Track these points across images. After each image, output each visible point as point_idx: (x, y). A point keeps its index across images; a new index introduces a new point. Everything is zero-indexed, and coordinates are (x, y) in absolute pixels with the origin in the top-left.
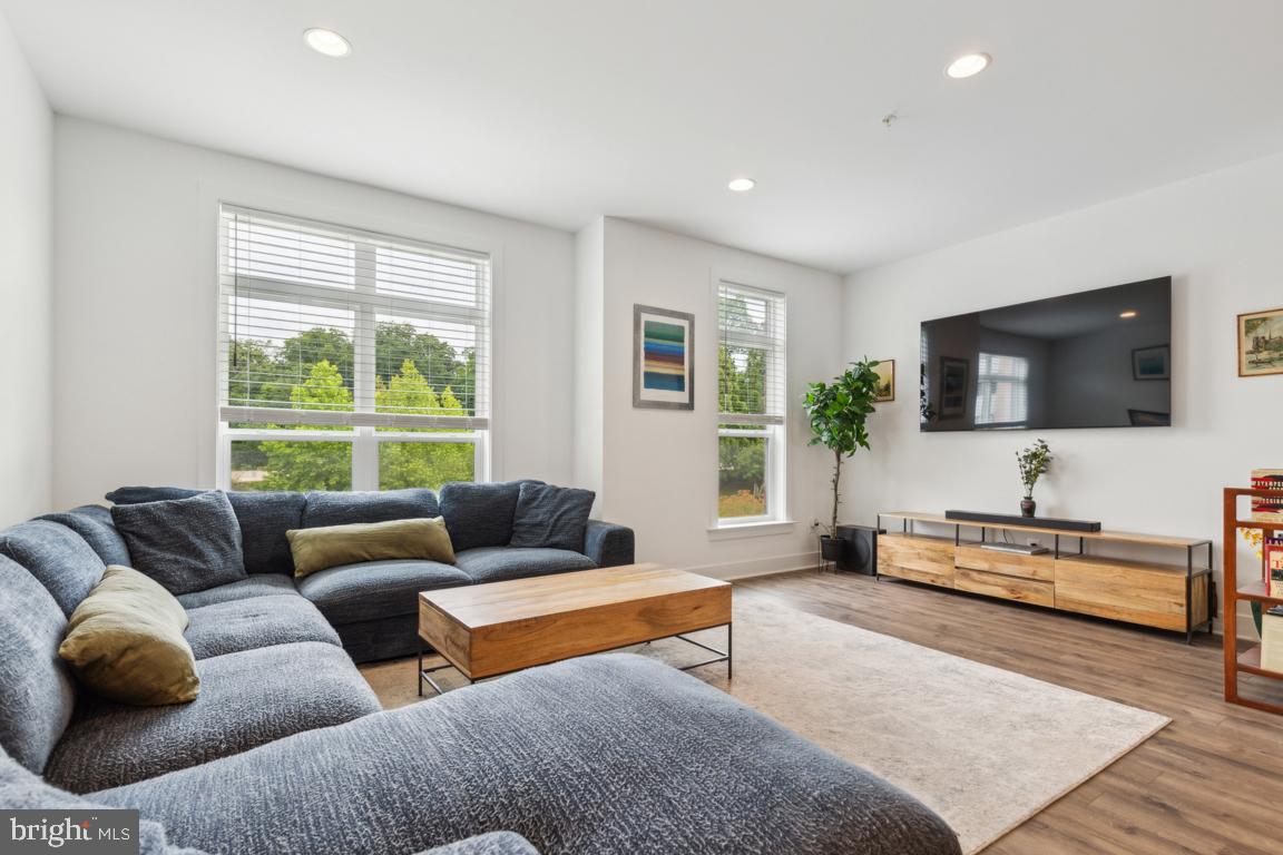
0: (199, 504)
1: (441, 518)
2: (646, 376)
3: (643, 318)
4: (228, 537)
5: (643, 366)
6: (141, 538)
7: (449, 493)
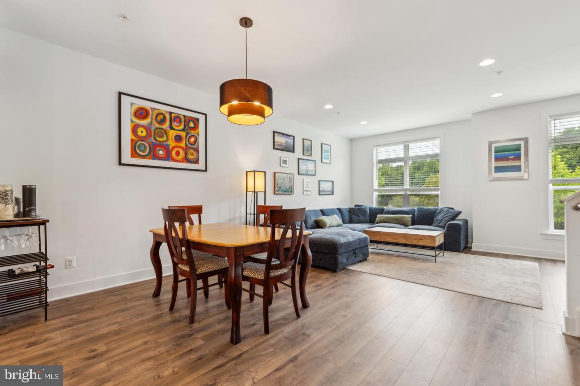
0: (363, 208)
1: (411, 215)
2: (496, 168)
3: (494, 146)
4: (365, 215)
5: (494, 164)
6: (352, 213)
7: (418, 209)
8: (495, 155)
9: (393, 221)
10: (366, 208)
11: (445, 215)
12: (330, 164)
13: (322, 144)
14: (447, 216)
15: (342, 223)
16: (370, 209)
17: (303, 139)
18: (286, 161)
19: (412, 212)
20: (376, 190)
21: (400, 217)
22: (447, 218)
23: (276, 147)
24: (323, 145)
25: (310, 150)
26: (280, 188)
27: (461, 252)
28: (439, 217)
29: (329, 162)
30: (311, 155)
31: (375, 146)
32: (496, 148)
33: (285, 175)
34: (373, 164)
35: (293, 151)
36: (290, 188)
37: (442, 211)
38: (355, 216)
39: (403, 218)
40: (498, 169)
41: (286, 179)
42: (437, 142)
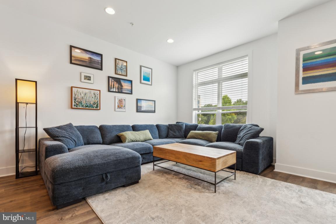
0: (180, 125)
1: (218, 132)
2: (304, 78)
3: (302, 53)
4: (181, 131)
5: (301, 75)
6: (170, 129)
7: (224, 126)
8: (303, 64)
9: (201, 137)
10: (182, 125)
11: (247, 131)
12: (151, 85)
13: (141, 67)
14: (248, 133)
15: (151, 138)
16: (186, 126)
17: (116, 59)
18: (90, 77)
19: (219, 129)
20: (195, 109)
21: (207, 134)
22: (248, 135)
23: (73, 62)
24: (143, 68)
25: (125, 70)
26: (81, 103)
27: (259, 174)
28: (241, 134)
29: (150, 84)
30: (126, 76)
31: (195, 70)
32: (304, 55)
33: (87, 91)
34: (192, 87)
35: (101, 69)
36: (94, 103)
37: (246, 127)
38: (172, 132)
39: (210, 134)
40: (306, 80)
41: (88, 95)
42: (246, 61)
